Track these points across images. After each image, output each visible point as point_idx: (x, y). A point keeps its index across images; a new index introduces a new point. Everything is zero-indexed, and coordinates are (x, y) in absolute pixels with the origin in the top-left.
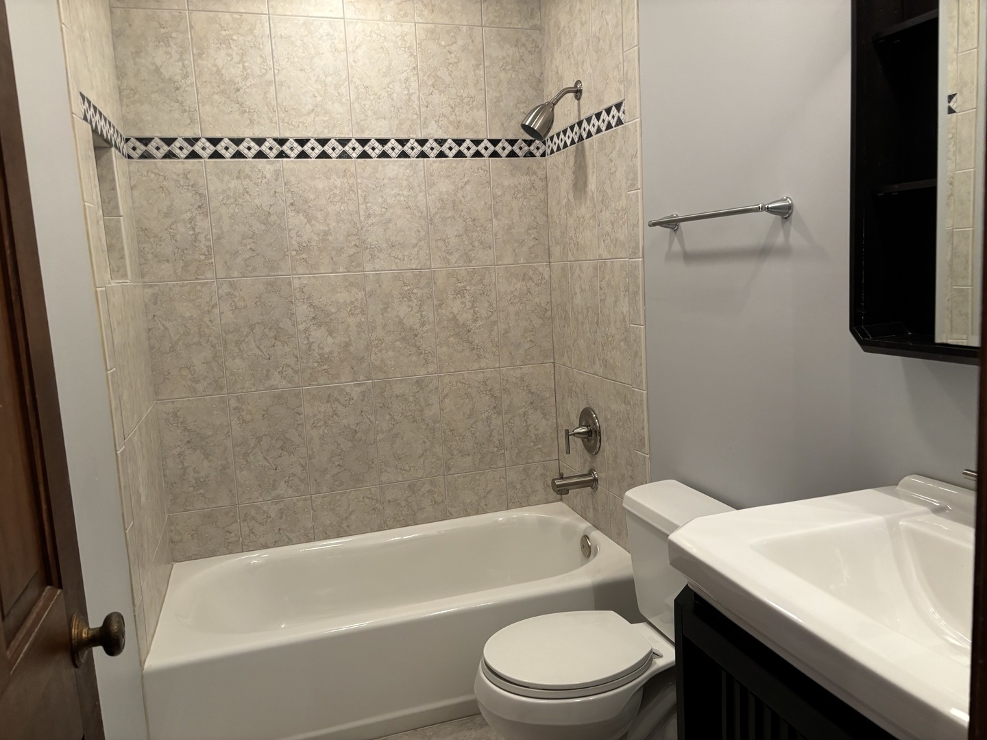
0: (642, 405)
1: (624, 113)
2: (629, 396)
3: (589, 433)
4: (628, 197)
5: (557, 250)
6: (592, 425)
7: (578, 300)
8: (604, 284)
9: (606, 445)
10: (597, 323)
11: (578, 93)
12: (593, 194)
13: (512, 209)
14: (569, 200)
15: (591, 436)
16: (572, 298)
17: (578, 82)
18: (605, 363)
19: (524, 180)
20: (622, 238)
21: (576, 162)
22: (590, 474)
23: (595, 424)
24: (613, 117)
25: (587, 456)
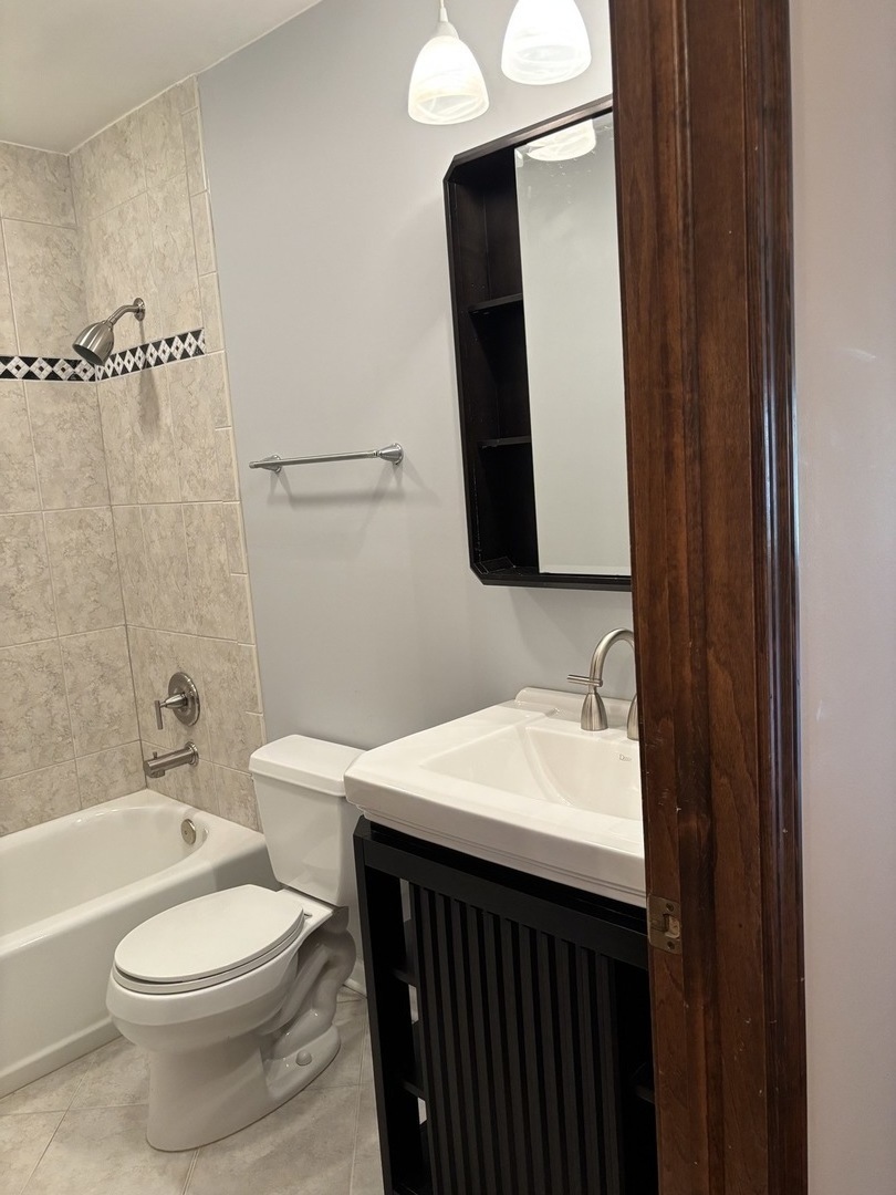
0: (252, 661)
1: (204, 342)
2: (234, 653)
3: (185, 702)
4: (216, 435)
5: (121, 492)
6: (187, 692)
7: (157, 549)
8: (192, 530)
9: (208, 713)
10: (186, 575)
11: (139, 313)
12: (169, 429)
13: (58, 443)
14: (134, 434)
15: (187, 704)
16: (148, 547)
17: (137, 300)
18: (200, 619)
19: (71, 407)
20: (212, 478)
21: (141, 392)
22: (187, 749)
23: (191, 690)
24: (190, 345)
25: (182, 729)
